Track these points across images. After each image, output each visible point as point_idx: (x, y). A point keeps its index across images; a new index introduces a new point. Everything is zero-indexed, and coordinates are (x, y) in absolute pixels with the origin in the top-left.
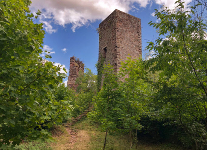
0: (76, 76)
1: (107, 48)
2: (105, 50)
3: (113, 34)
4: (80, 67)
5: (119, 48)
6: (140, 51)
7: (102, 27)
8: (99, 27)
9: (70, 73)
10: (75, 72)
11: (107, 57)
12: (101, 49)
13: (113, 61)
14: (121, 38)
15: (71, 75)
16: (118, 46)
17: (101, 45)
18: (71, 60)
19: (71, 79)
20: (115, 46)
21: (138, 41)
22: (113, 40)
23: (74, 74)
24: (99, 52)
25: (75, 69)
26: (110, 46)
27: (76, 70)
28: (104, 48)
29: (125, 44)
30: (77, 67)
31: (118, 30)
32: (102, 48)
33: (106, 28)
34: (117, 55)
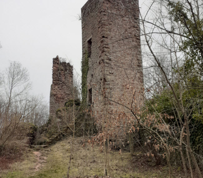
0: (61, 82)
1: (92, 39)
2: (90, 42)
3: (99, 20)
4: (68, 71)
5: (107, 38)
6: (138, 41)
7: (85, 12)
8: (82, 11)
9: (53, 79)
10: (60, 77)
11: (92, 52)
12: (85, 42)
13: (100, 57)
14: (110, 24)
15: (55, 82)
16: (105, 36)
17: (84, 36)
18: (53, 61)
19: (54, 87)
20: (101, 36)
21: (134, 27)
22: (99, 28)
23: (58, 81)
24: (83, 45)
25: (60, 73)
26: (96, 37)
27: (61, 75)
28: (88, 40)
29: (116, 32)
30: (62, 70)
31: (104, 13)
32: (86, 40)
33: (90, 13)
34: (105, 49)
